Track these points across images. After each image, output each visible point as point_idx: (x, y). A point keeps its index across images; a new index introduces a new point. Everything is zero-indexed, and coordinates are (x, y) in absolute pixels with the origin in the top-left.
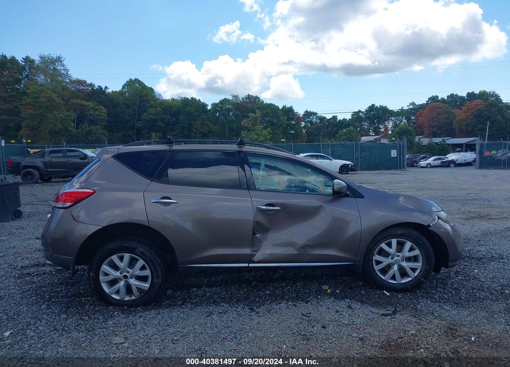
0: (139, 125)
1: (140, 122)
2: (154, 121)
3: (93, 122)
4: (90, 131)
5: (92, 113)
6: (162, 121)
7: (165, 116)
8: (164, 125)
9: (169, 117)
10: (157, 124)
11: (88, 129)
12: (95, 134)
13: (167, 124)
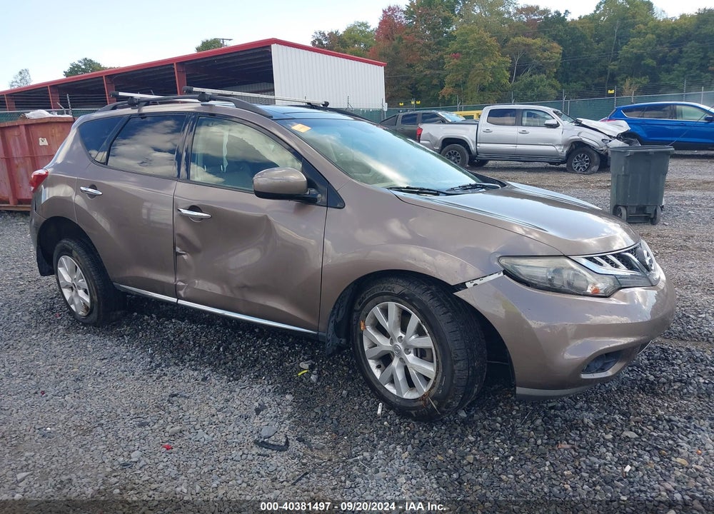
0: (613, 66)
1: (616, 63)
2: (639, 58)
3: (539, 70)
4: (531, 83)
5: (539, 55)
6: (653, 56)
7: (659, 48)
8: (655, 63)
9: (666, 50)
10: (643, 62)
11: (529, 79)
12: (538, 87)
13: (663, 61)
